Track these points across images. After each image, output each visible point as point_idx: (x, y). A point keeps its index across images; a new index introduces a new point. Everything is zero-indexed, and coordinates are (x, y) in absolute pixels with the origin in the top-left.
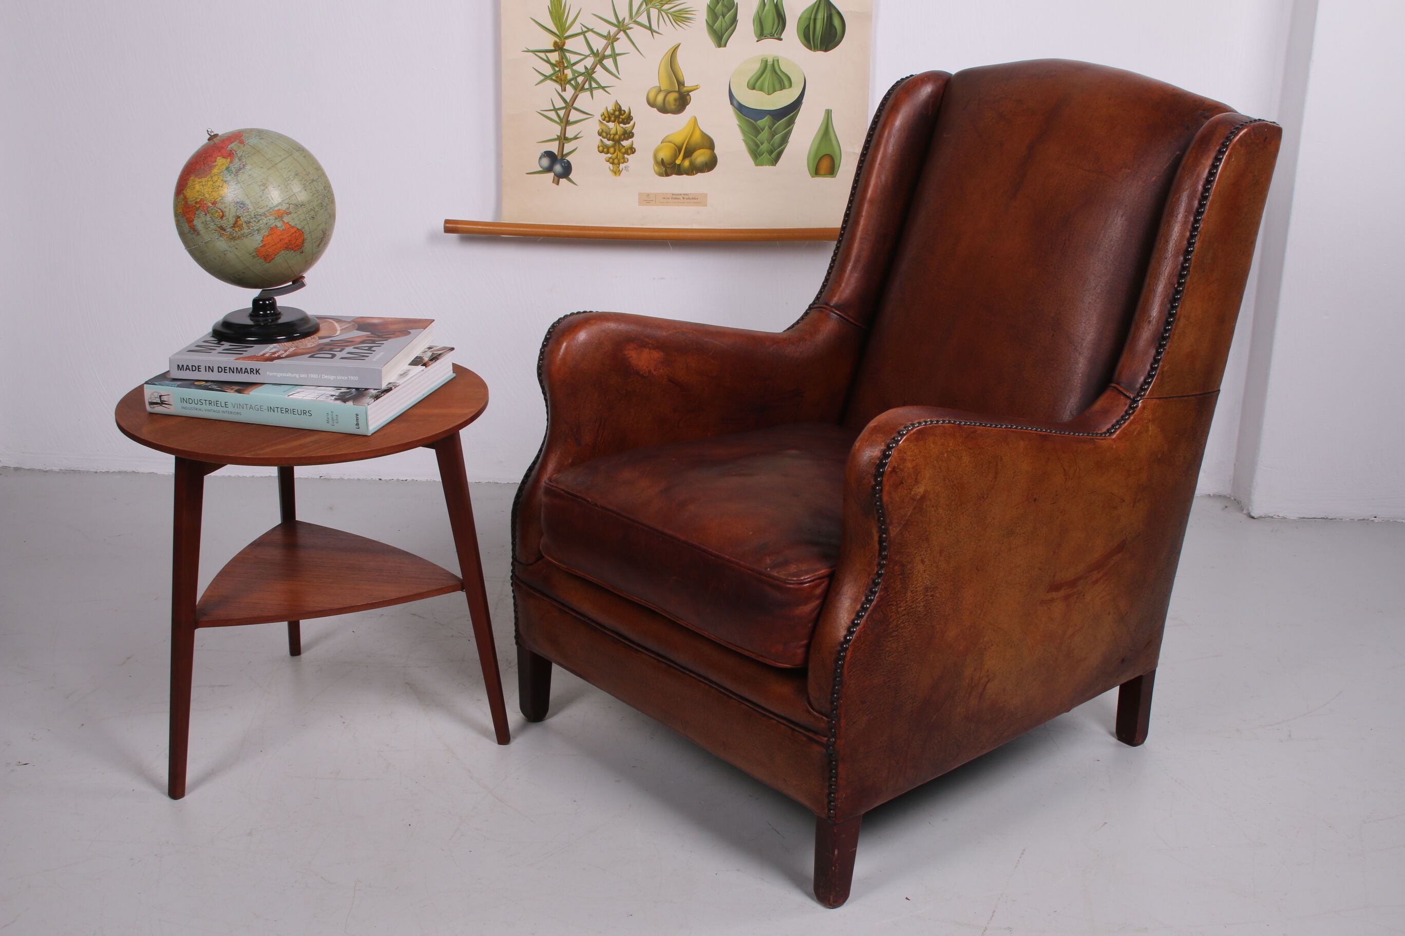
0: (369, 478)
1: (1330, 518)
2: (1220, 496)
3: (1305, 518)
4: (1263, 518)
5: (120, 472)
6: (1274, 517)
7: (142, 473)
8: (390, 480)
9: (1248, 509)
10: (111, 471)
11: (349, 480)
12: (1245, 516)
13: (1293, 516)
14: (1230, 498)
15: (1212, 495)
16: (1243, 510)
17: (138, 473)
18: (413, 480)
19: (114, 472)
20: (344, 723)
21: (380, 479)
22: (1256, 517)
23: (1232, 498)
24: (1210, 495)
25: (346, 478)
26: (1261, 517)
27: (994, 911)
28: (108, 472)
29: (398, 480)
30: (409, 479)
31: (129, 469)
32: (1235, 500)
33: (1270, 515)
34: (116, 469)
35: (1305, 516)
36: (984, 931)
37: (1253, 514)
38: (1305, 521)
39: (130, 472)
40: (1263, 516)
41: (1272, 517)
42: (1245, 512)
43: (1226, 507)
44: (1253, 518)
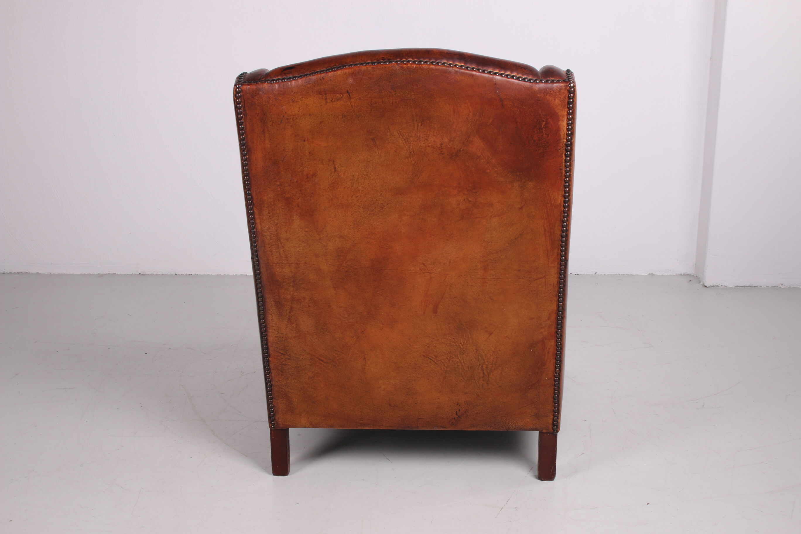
0: (169, 274)
1: (753, 286)
2: (688, 275)
3: (738, 286)
4: (712, 287)
5: (18, 273)
6: (719, 286)
7: (31, 273)
8: (182, 274)
9: (703, 282)
10: (12, 272)
11: (157, 275)
12: (702, 286)
13: (731, 285)
14: (693, 276)
15: (683, 274)
16: (700, 283)
17: (29, 273)
18: (195, 274)
19: (14, 273)
20: (142, 407)
21: (176, 274)
22: (708, 286)
23: (695, 276)
24: (681, 274)
25: (155, 273)
26: (711, 286)
27: (509, 499)
28: (11, 273)
29: (186, 274)
30: (193, 274)
31: (24, 271)
32: (697, 276)
33: (716, 285)
34: (16, 271)
35: (738, 285)
36: (501, 509)
37: (706, 285)
38: (738, 288)
39: (24, 273)
40: (712, 286)
41: (718, 286)
42: (702, 283)
43: (690, 281)
44: (706, 287)
